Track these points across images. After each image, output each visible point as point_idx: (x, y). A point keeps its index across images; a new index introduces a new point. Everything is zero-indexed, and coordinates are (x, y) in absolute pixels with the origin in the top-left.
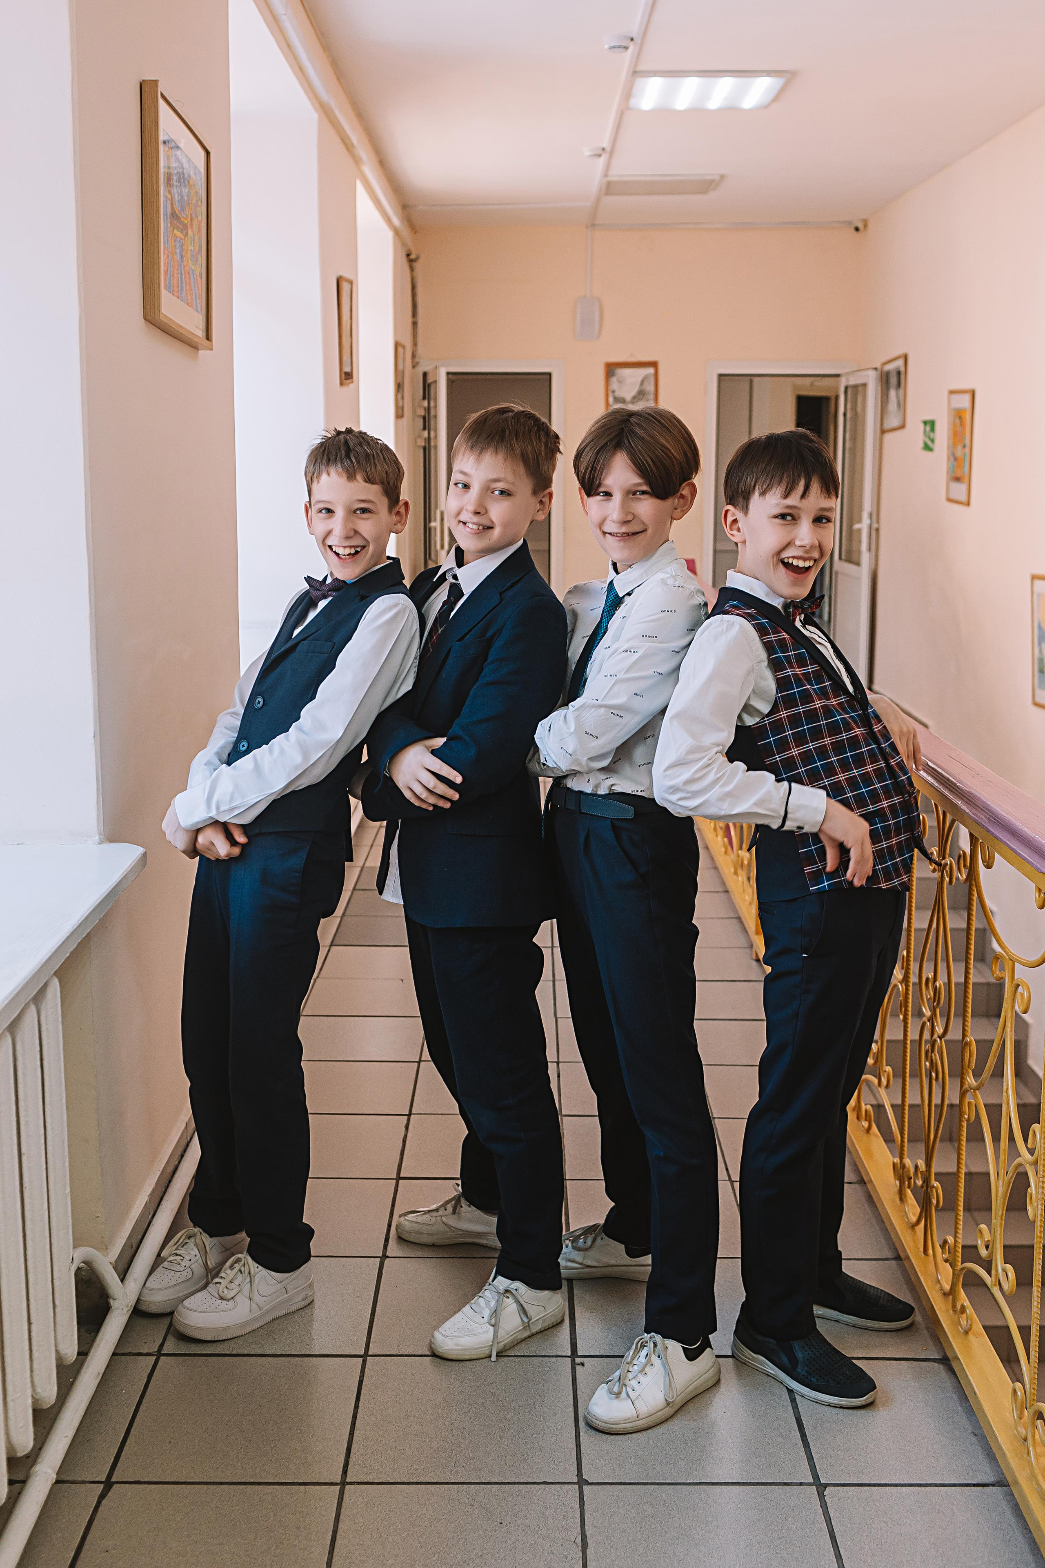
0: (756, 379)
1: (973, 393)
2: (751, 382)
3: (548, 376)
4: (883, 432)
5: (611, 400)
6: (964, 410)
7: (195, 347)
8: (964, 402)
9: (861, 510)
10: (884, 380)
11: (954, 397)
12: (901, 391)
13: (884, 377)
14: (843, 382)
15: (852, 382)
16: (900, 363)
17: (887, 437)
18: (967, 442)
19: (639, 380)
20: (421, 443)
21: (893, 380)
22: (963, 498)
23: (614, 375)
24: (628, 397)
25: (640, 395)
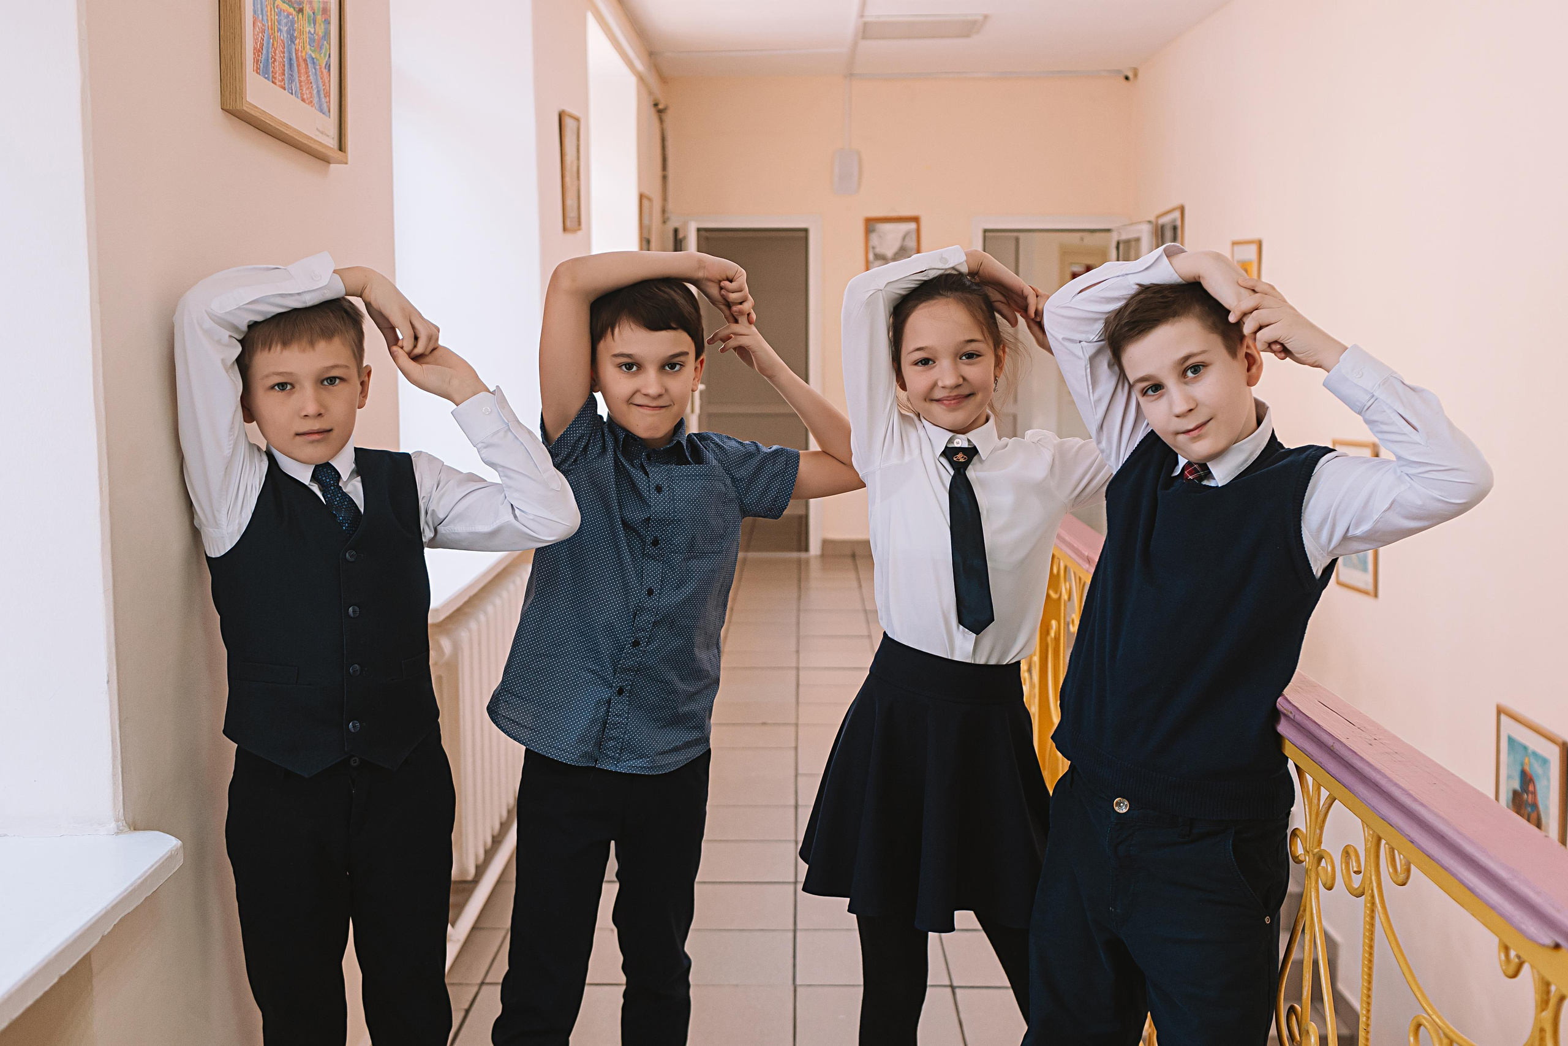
0: (1021, 235)
1: (1264, 244)
2: (1017, 240)
3: (802, 234)
5: (869, 257)
6: (1254, 263)
7: (321, 158)
8: (1249, 253)
10: (1158, 233)
11: (1238, 248)
13: (1160, 228)
14: (1115, 235)
15: (1124, 237)
16: (1176, 216)
19: (901, 235)
21: (1169, 234)
23: (873, 231)
24: (890, 253)
25: (902, 251)
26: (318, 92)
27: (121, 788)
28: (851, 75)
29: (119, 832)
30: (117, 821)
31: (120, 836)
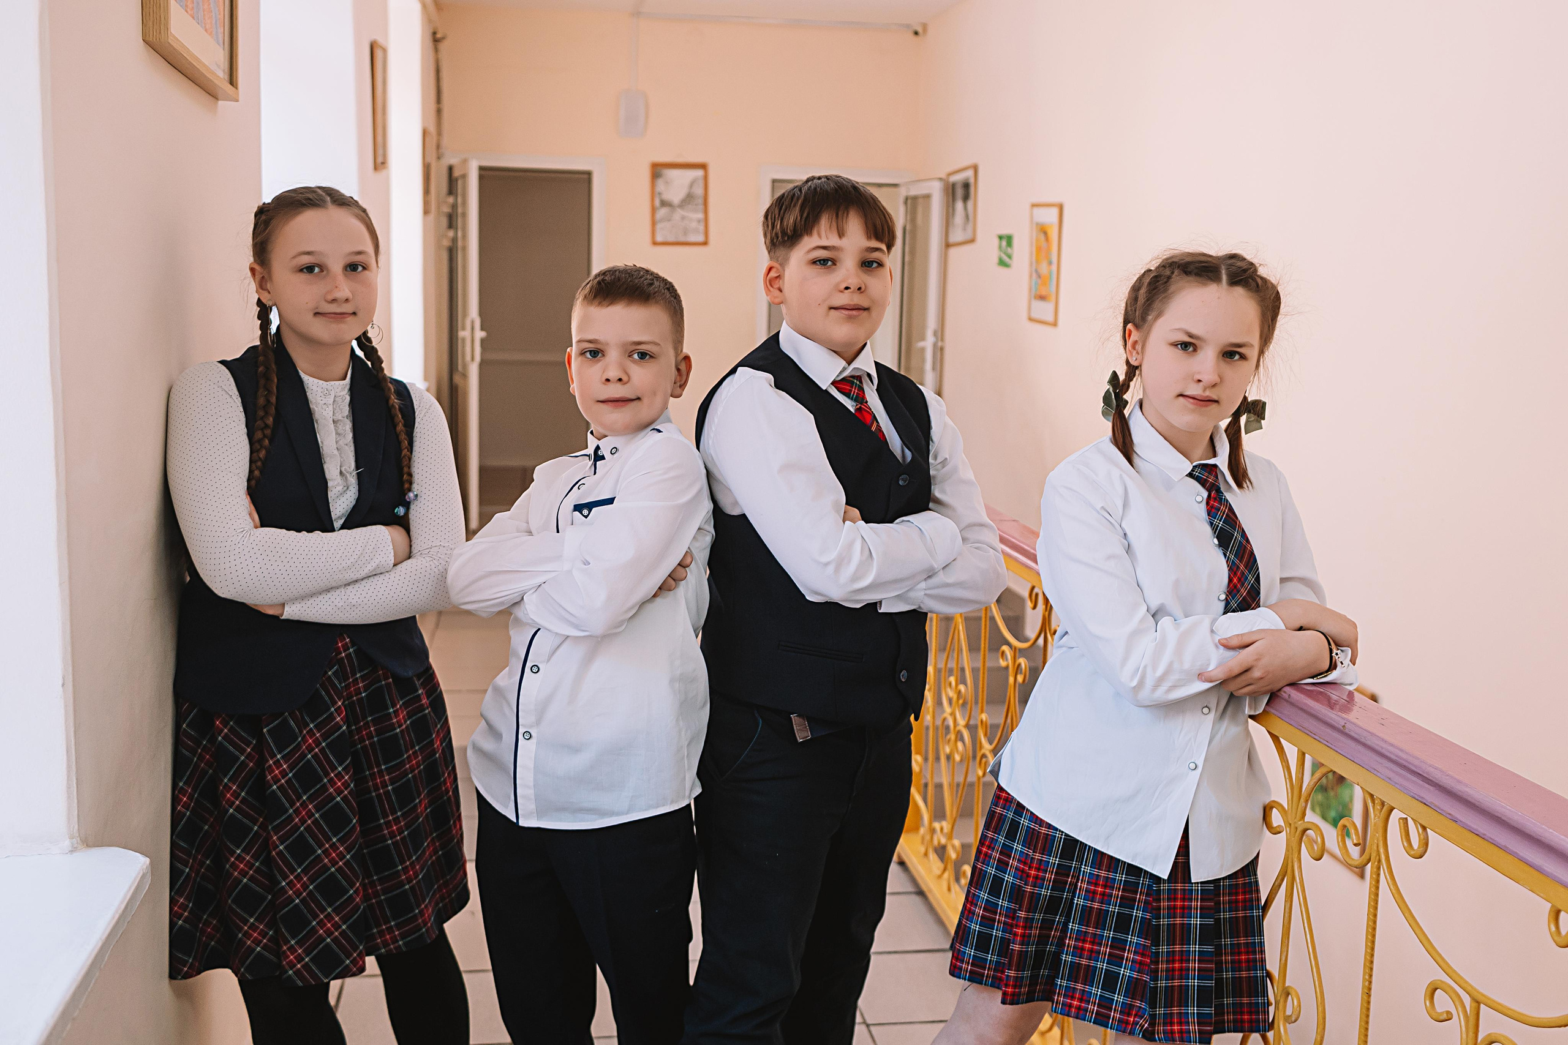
1: (1061, 207)
3: (586, 176)
4: (948, 245)
6: (1049, 225)
7: (211, 93)
8: (1049, 216)
9: (923, 327)
10: (951, 191)
11: (1036, 210)
12: (970, 204)
14: (903, 192)
15: (913, 192)
16: (970, 173)
17: (953, 251)
18: (1054, 259)
19: (688, 183)
20: (446, 243)
21: (960, 192)
22: (1050, 318)
23: (660, 176)
24: (676, 200)
25: (689, 198)
26: (216, 21)
27: (76, 801)
28: (638, 13)
29: (73, 850)
30: (71, 838)
31: (75, 854)
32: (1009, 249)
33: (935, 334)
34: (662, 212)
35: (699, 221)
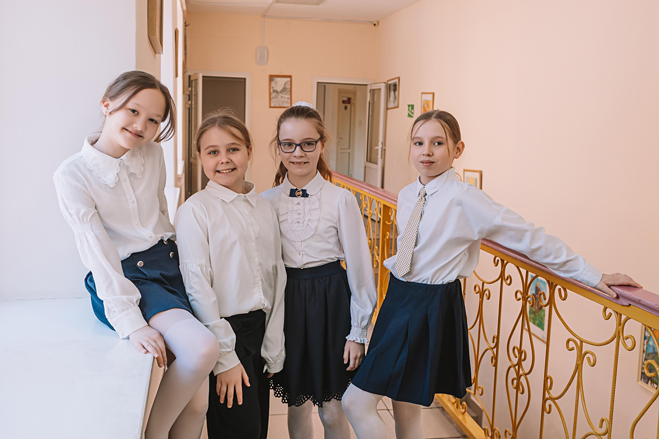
0: (327, 85)
1: (433, 94)
2: (325, 86)
3: (244, 80)
4: (387, 109)
5: (272, 91)
6: (429, 101)
8: (429, 98)
9: (378, 141)
11: (423, 95)
12: (397, 93)
13: (388, 86)
14: (369, 88)
15: (373, 88)
16: (397, 80)
17: (389, 111)
19: (284, 83)
20: (188, 106)
21: (392, 88)
23: (273, 80)
24: (279, 90)
25: (284, 89)
28: (265, 16)
32: (412, 111)
33: (382, 143)
34: (274, 95)
35: (288, 98)
